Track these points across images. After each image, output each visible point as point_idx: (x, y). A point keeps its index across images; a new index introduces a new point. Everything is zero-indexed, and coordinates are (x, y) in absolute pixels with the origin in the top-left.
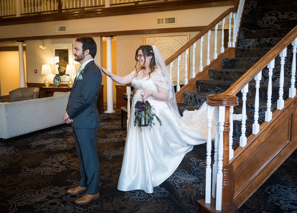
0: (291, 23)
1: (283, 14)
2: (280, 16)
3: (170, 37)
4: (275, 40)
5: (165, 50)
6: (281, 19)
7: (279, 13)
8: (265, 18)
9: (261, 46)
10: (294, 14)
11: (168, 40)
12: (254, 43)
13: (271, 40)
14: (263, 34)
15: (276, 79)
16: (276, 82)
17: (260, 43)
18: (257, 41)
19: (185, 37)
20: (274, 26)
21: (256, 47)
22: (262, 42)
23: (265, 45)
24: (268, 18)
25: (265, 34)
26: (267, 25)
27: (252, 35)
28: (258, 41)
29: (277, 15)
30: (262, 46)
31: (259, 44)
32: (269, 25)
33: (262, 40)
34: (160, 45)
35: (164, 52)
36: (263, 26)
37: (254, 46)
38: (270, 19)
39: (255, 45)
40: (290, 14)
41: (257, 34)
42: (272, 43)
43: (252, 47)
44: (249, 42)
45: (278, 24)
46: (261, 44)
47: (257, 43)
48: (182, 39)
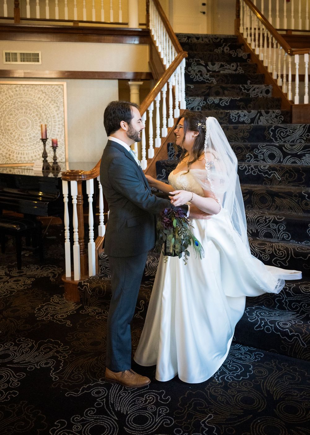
0: (229, 78)
1: (213, 64)
2: (210, 67)
3: (32, 86)
4: (225, 100)
5: (22, 109)
6: (211, 71)
7: (209, 63)
8: (192, 68)
9: (208, 108)
10: (226, 65)
11: (28, 90)
12: (199, 104)
13: (221, 100)
14: (203, 90)
15: (305, 156)
16: (303, 160)
17: (207, 103)
18: (203, 101)
19: (59, 87)
20: (210, 81)
21: (202, 109)
22: (210, 102)
23: (213, 106)
24: (196, 68)
25: (205, 90)
26: (201, 78)
27: (189, 91)
28: (205, 100)
29: (206, 65)
30: (210, 107)
31: (206, 105)
32: (204, 79)
33: (209, 100)
34: (12, 98)
35: (20, 111)
36: (196, 79)
37: (200, 108)
38: (198, 70)
39: (200, 106)
40: (222, 66)
41: (196, 90)
42: (222, 103)
43: (197, 108)
44: (193, 101)
45: (214, 78)
46: (208, 105)
47: (204, 103)
48: (54, 90)
